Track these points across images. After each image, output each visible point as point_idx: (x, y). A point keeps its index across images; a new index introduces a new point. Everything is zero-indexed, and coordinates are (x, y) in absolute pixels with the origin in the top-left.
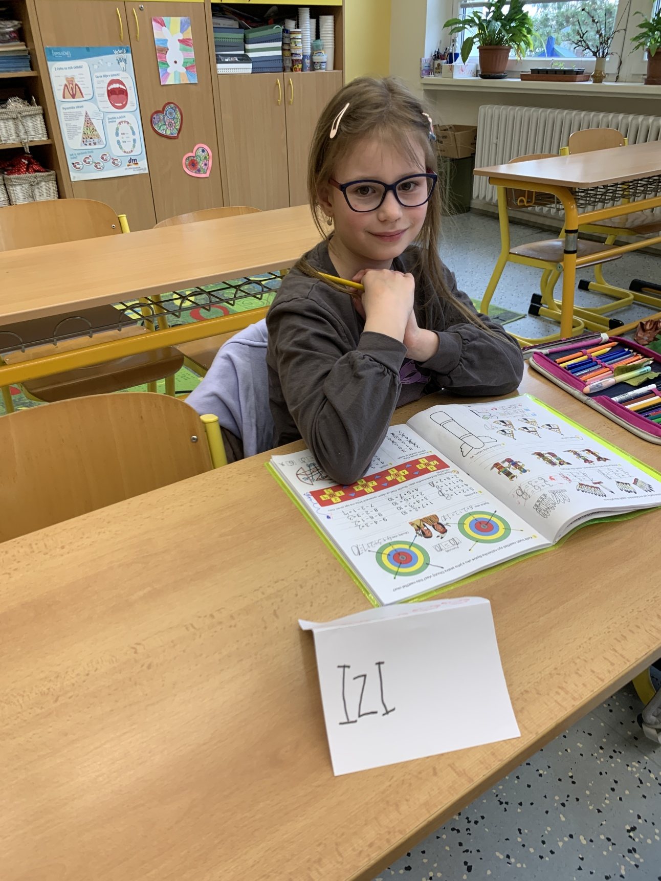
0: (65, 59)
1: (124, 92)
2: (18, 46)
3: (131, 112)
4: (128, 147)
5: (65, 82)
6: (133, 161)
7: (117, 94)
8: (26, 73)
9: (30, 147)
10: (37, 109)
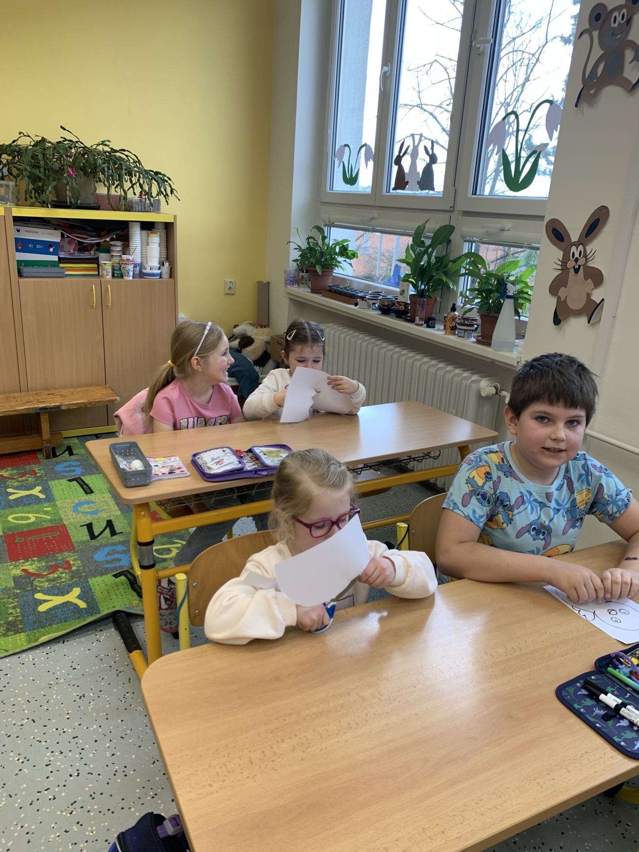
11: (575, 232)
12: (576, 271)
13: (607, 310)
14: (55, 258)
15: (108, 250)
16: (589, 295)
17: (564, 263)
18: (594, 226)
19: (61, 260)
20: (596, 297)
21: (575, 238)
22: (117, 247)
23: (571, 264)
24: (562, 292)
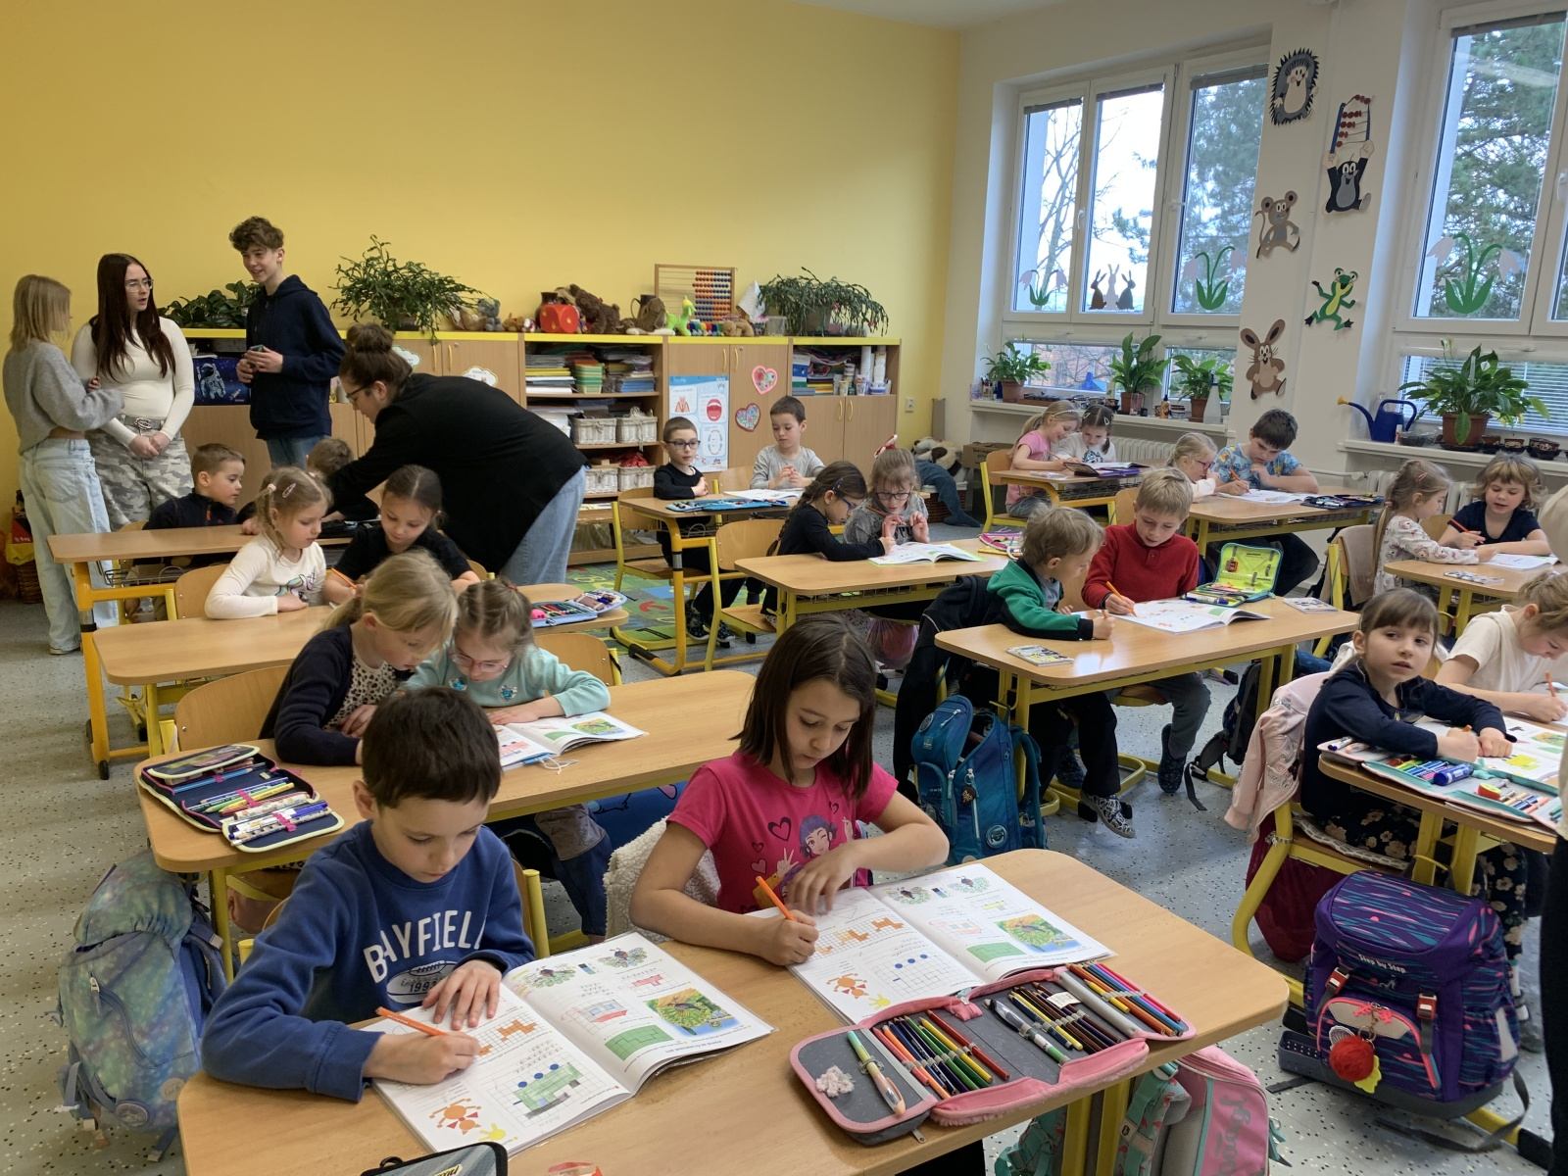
0: (682, 384)
1: (718, 409)
2: (647, 374)
3: (723, 422)
4: (715, 450)
5: (678, 400)
6: (717, 461)
7: (714, 410)
8: (650, 393)
9: (644, 447)
10: (654, 419)
11: (1262, 338)
12: (1265, 362)
13: (1288, 386)
14: (804, 380)
15: (841, 371)
16: (1275, 377)
17: (1256, 357)
18: (1274, 333)
19: (809, 381)
20: (1280, 377)
21: (1262, 340)
22: (851, 370)
23: (1261, 358)
24: (1256, 377)
